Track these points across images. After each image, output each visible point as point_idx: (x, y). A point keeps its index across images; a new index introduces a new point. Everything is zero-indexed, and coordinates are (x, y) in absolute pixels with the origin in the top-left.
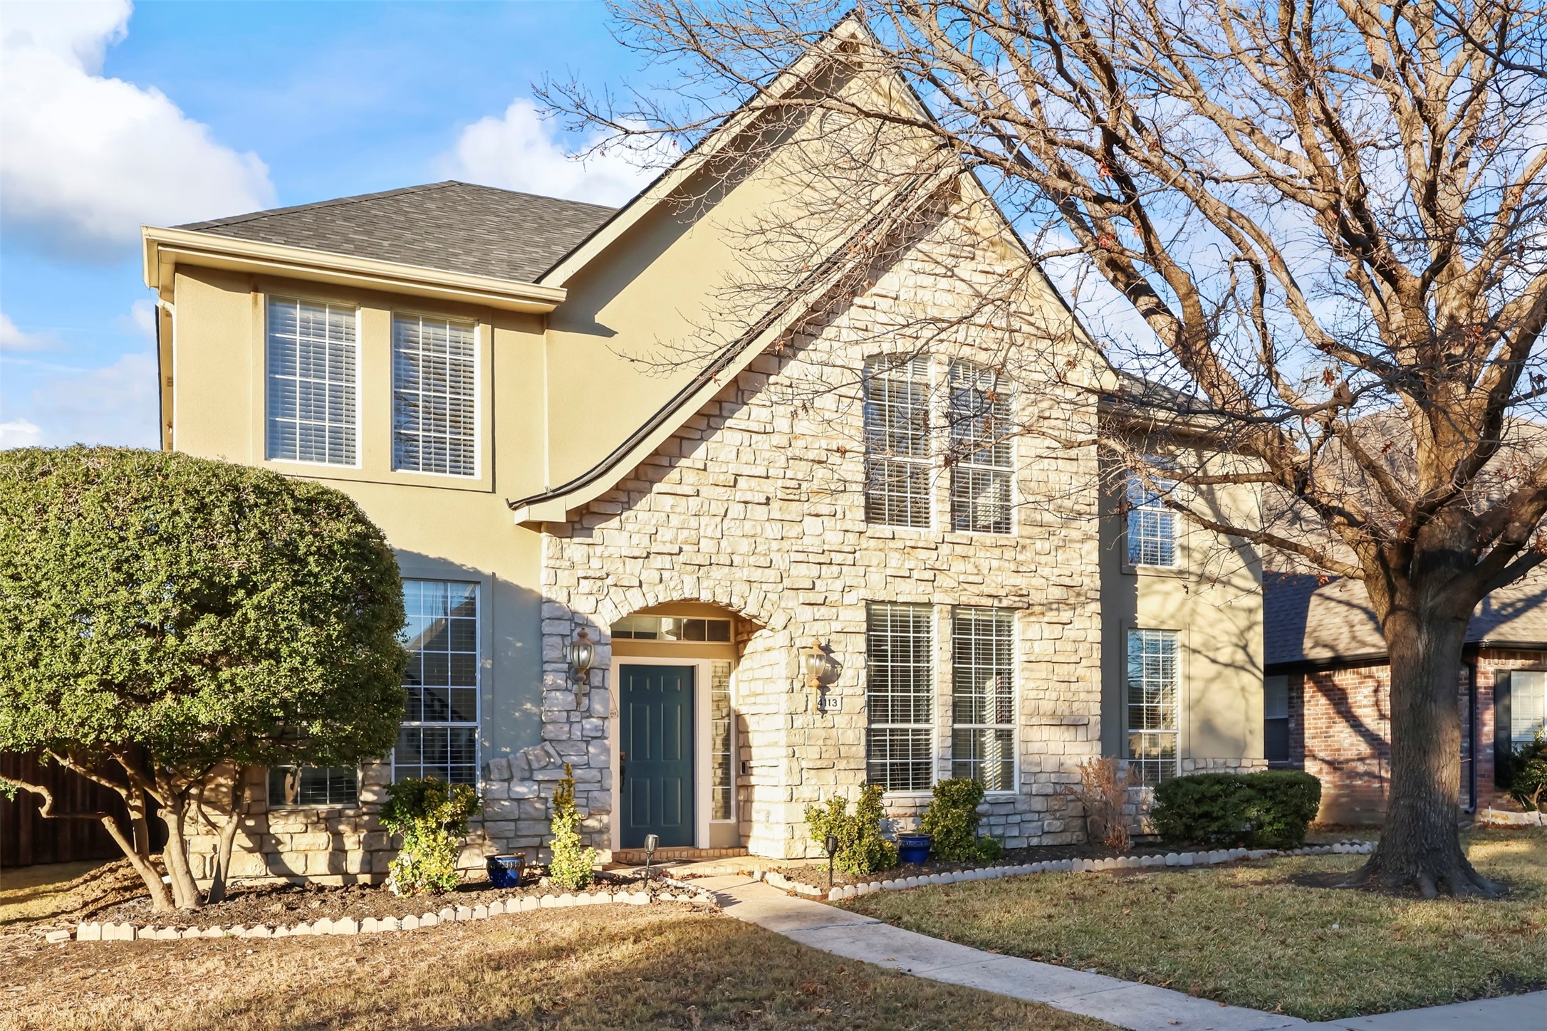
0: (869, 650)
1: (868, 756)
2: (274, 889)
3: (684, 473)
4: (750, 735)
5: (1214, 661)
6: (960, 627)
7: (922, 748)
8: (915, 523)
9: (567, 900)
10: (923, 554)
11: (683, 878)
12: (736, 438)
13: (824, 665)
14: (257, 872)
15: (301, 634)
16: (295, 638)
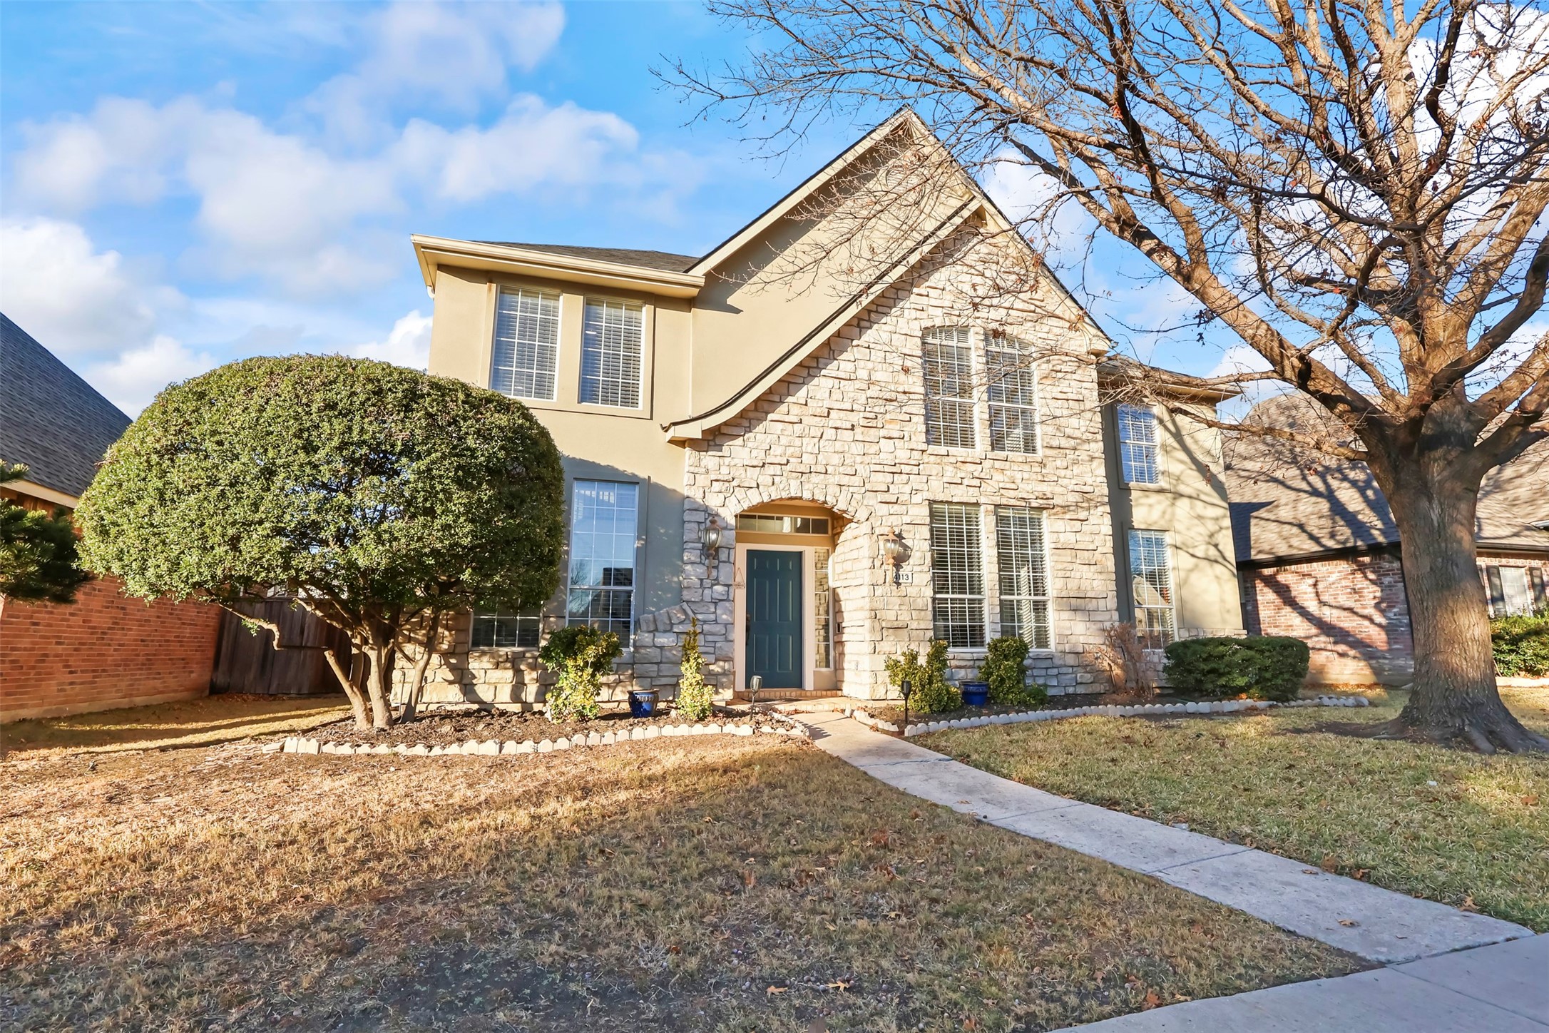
0: (932, 538)
1: (935, 619)
2: (468, 714)
3: (791, 407)
4: (842, 603)
5: (1193, 556)
6: (1001, 521)
7: (976, 614)
8: (964, 445)
9: (683, 730)
10: (971, 467)
11: (788, 714)
12: (829, 383)
13: (897, 548)
14: (456, 699)
15: (455, 496)
16: (449, 499)
